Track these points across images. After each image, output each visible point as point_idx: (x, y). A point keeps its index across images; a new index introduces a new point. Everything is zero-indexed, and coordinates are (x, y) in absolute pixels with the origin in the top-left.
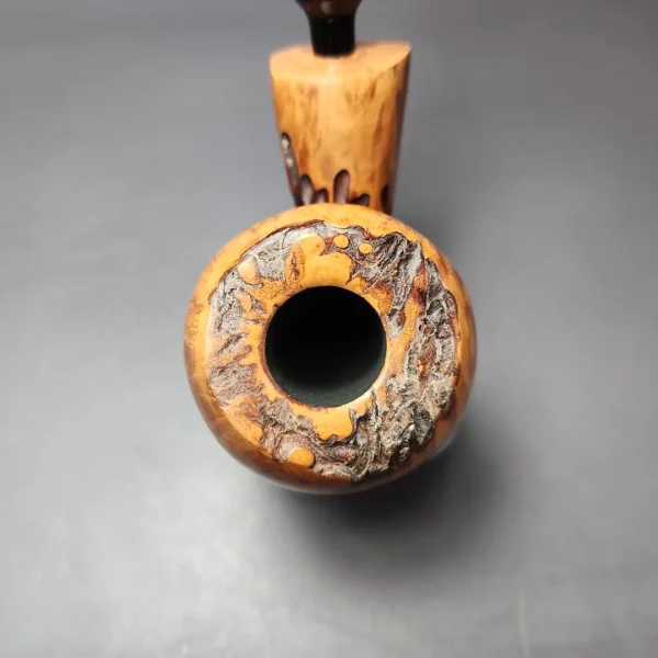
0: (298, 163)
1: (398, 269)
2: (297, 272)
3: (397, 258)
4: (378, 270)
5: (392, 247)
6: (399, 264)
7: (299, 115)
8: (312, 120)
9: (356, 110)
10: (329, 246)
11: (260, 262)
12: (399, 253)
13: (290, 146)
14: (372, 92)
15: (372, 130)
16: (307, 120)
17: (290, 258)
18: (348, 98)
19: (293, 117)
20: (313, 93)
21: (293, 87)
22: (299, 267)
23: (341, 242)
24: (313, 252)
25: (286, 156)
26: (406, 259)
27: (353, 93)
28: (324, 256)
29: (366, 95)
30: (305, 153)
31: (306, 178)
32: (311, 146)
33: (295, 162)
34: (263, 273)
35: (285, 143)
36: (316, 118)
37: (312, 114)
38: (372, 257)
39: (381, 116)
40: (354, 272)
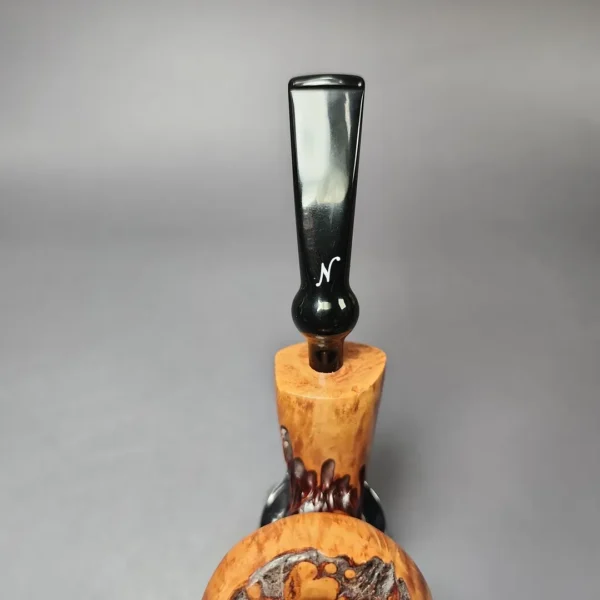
0: (294, 447)
1: (375, 589)
2: (293, 593)
3: (375, 579)
4: (360, 591)
5: (371, 571)
6: (376, 585)
7: (297, 418)
8: (306, 424)
9: (342, 420)
10: (321, 573)
11: (265, 584)
12: (376, 574)
13: (286, 434)
14: (356, 408)
15: (354, 432)
16: (303, 423)
17: (289, 581)
18: (337, 412)
19: (292, 419)
20: (310, 406)
21: (294, 400)
22: (296, 588)
23: (331, 569)
24: (308, 577)
25: (284, 440)
26: (382, 579)
27: (341, 408)
28: (317, 581)
29: (351, 409)
30: (299, 444)
31: (299, 460)
32: (305, 441)
33: (290, 445)
34: (266, 593)
35: (284, 431)
36: (311, 423)
37: (307, 421)
38: (355, 580)
39: (362, 421)
40: (340, 593)
